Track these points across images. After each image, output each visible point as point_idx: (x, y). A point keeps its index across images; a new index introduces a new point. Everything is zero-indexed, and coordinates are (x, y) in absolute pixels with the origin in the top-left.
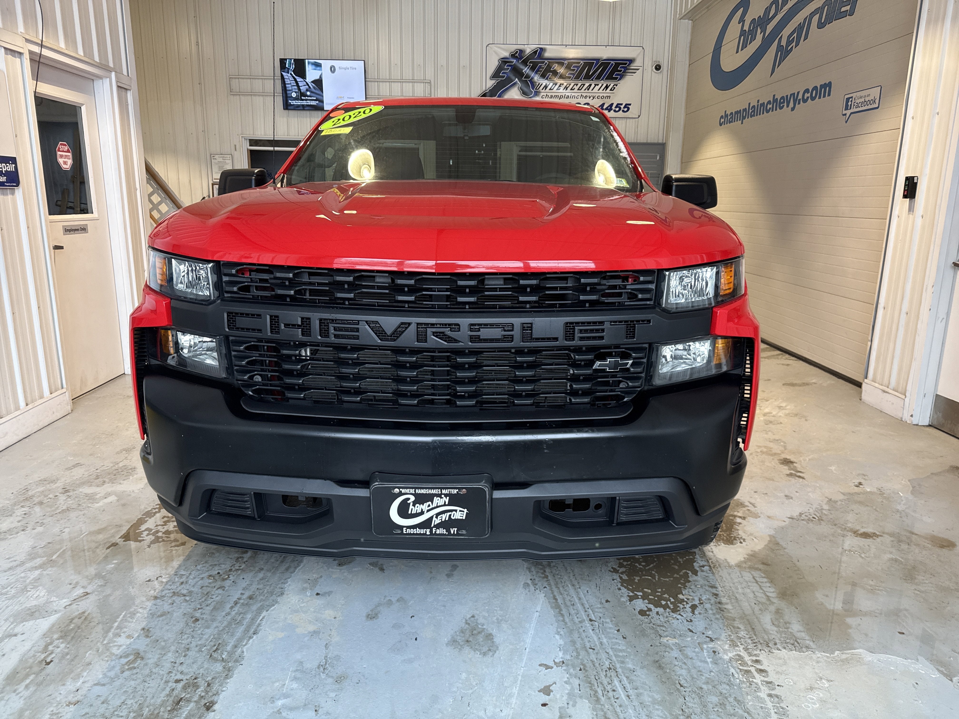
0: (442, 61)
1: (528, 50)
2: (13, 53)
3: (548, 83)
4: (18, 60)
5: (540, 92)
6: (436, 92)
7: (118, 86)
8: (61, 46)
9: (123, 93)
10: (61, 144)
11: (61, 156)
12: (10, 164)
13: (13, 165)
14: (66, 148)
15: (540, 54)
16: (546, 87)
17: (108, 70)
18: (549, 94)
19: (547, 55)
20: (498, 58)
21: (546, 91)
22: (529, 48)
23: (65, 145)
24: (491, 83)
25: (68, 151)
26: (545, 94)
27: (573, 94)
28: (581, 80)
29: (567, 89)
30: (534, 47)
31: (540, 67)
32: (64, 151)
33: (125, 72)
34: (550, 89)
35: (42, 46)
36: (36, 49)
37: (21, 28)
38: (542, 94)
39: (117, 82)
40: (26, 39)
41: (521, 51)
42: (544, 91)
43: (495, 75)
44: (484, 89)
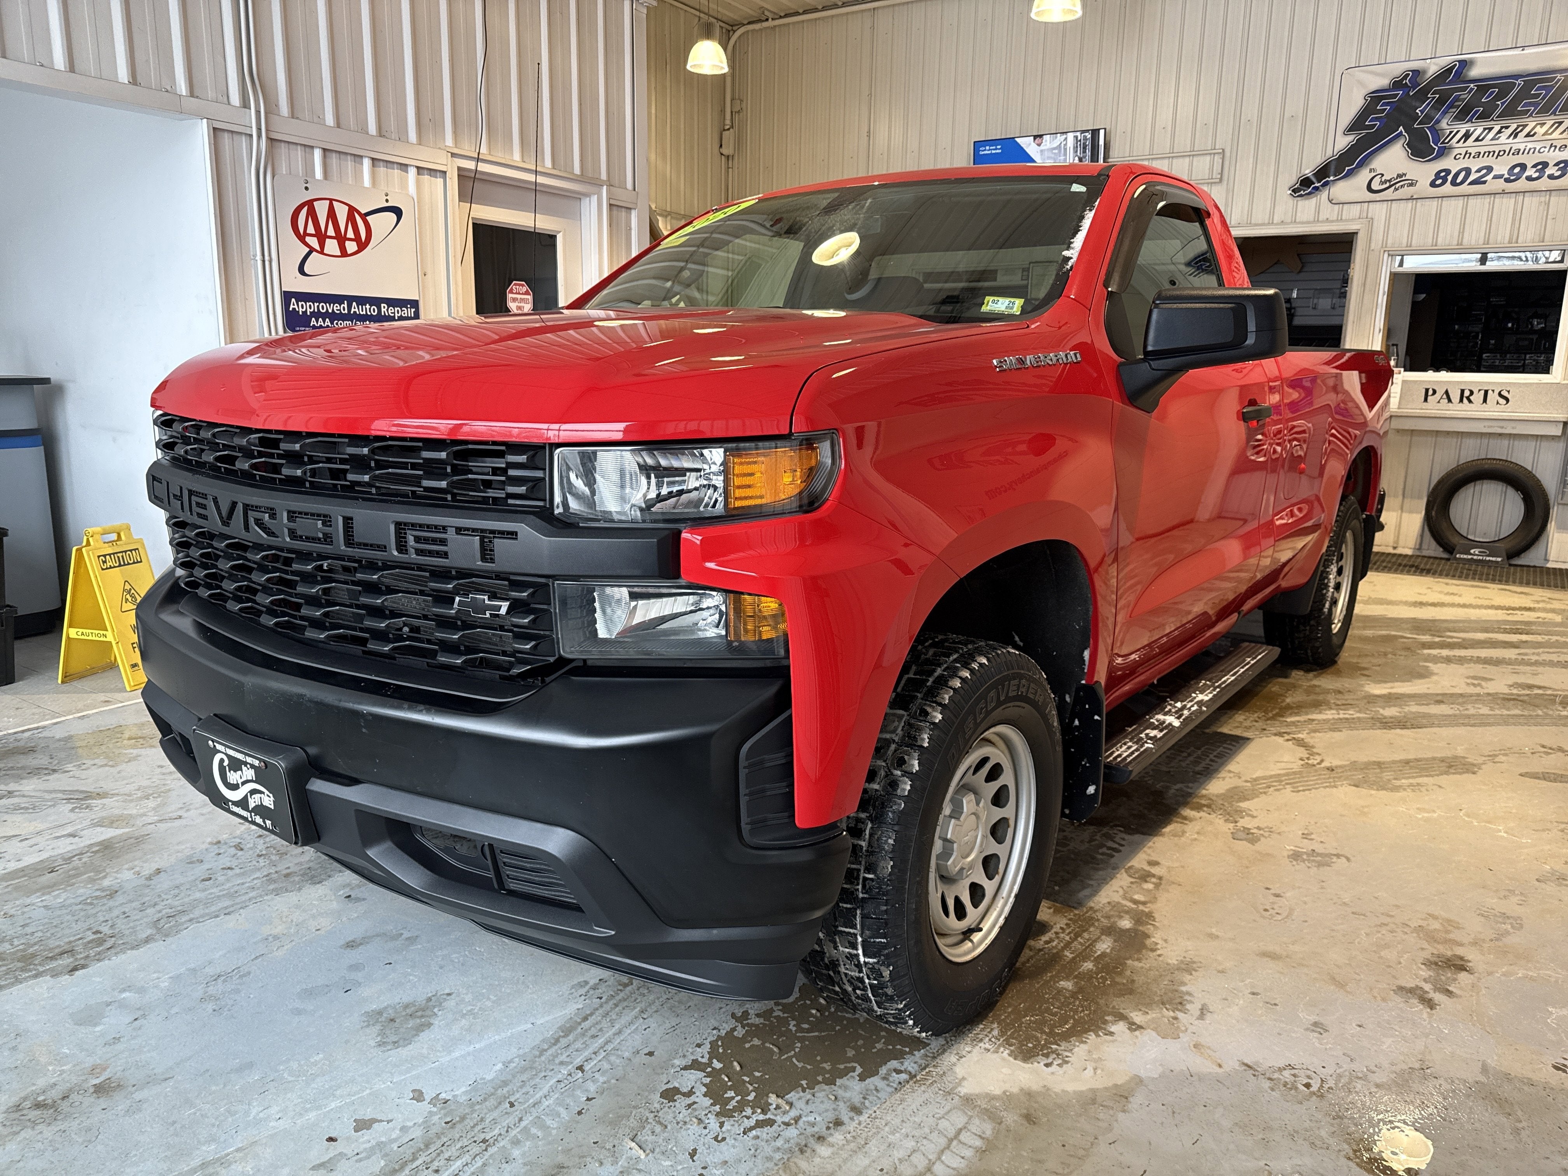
0: (1251, 111)
1: (1433, 68)
2: (432, 173)
3: (1472, 129)
4: (440, 181)
5: (1451, 148)
6: (1233, 169)
7: (610, 205)
8: (515, 158)
9: (624, 214)
10: (515, 284)
11: (514, 300)
12: (407, 308)
13: (413, 310)
14: (524, 289)
15: (1459, 73)
16: (1467, 136)
17: (596, 183)
18: (1473, 151)
19: (1475, 72)
20: (1364, 92)
21: (1466, 144)
22: (1435, 64)
23: (523, 285)
24: (1344, 142)
25: (527, 293)
26: (1463, 151)
27: (1530, 145)
28: (1554, 113)
29: (1516, 137)
30: (1444, 62)
31: (1457, 99)
32: (519, 293)
33: (629, 185)
34: (1477, 140)
35: (478, 160)
36: (470, 165)
37: (449, 141)
38: (1456, 151)
39: (609, 199)
40: (452, 154)
41: (1416, 73)
42: (1461, 144)
43: (1353, 127)
44: (1329, 153)
